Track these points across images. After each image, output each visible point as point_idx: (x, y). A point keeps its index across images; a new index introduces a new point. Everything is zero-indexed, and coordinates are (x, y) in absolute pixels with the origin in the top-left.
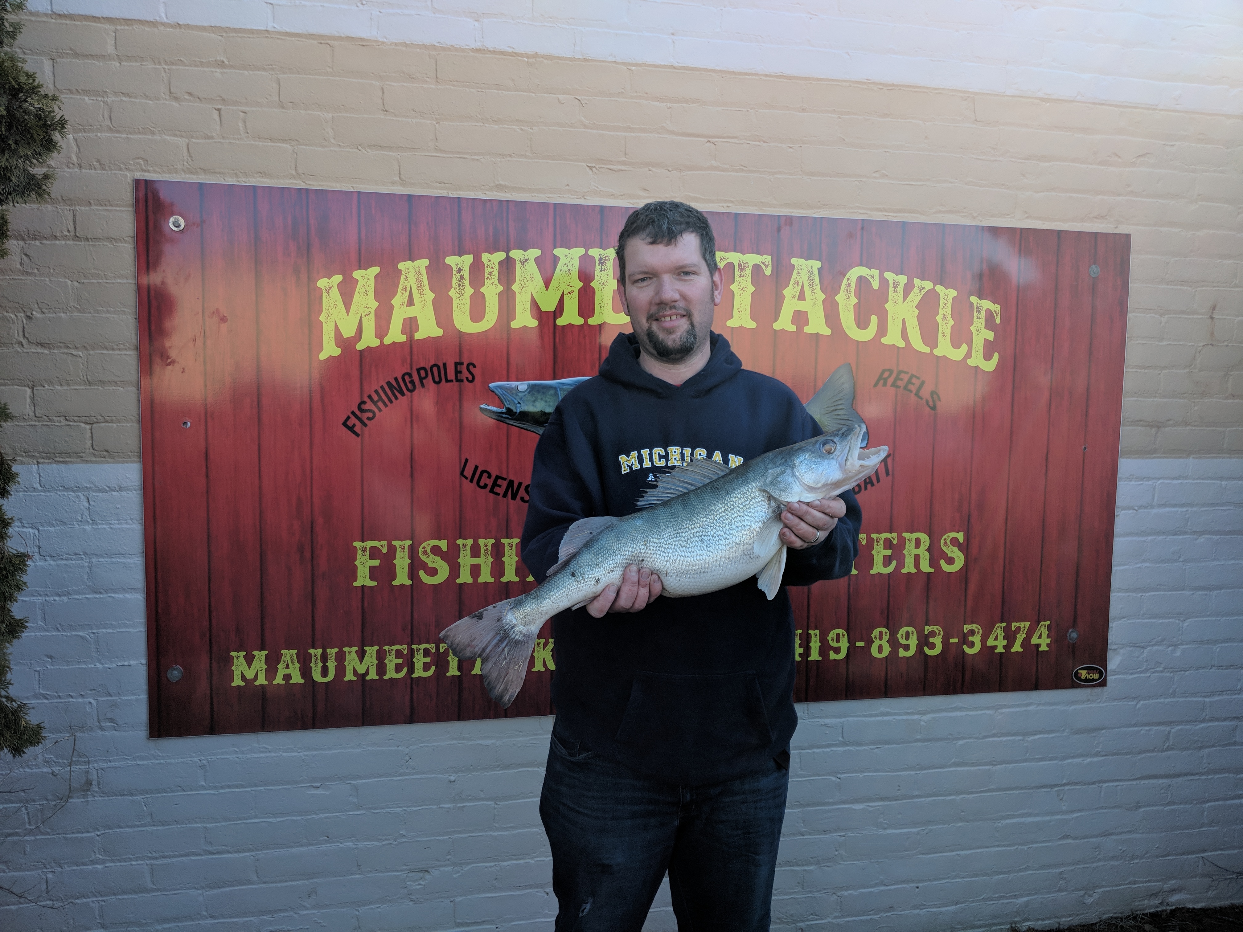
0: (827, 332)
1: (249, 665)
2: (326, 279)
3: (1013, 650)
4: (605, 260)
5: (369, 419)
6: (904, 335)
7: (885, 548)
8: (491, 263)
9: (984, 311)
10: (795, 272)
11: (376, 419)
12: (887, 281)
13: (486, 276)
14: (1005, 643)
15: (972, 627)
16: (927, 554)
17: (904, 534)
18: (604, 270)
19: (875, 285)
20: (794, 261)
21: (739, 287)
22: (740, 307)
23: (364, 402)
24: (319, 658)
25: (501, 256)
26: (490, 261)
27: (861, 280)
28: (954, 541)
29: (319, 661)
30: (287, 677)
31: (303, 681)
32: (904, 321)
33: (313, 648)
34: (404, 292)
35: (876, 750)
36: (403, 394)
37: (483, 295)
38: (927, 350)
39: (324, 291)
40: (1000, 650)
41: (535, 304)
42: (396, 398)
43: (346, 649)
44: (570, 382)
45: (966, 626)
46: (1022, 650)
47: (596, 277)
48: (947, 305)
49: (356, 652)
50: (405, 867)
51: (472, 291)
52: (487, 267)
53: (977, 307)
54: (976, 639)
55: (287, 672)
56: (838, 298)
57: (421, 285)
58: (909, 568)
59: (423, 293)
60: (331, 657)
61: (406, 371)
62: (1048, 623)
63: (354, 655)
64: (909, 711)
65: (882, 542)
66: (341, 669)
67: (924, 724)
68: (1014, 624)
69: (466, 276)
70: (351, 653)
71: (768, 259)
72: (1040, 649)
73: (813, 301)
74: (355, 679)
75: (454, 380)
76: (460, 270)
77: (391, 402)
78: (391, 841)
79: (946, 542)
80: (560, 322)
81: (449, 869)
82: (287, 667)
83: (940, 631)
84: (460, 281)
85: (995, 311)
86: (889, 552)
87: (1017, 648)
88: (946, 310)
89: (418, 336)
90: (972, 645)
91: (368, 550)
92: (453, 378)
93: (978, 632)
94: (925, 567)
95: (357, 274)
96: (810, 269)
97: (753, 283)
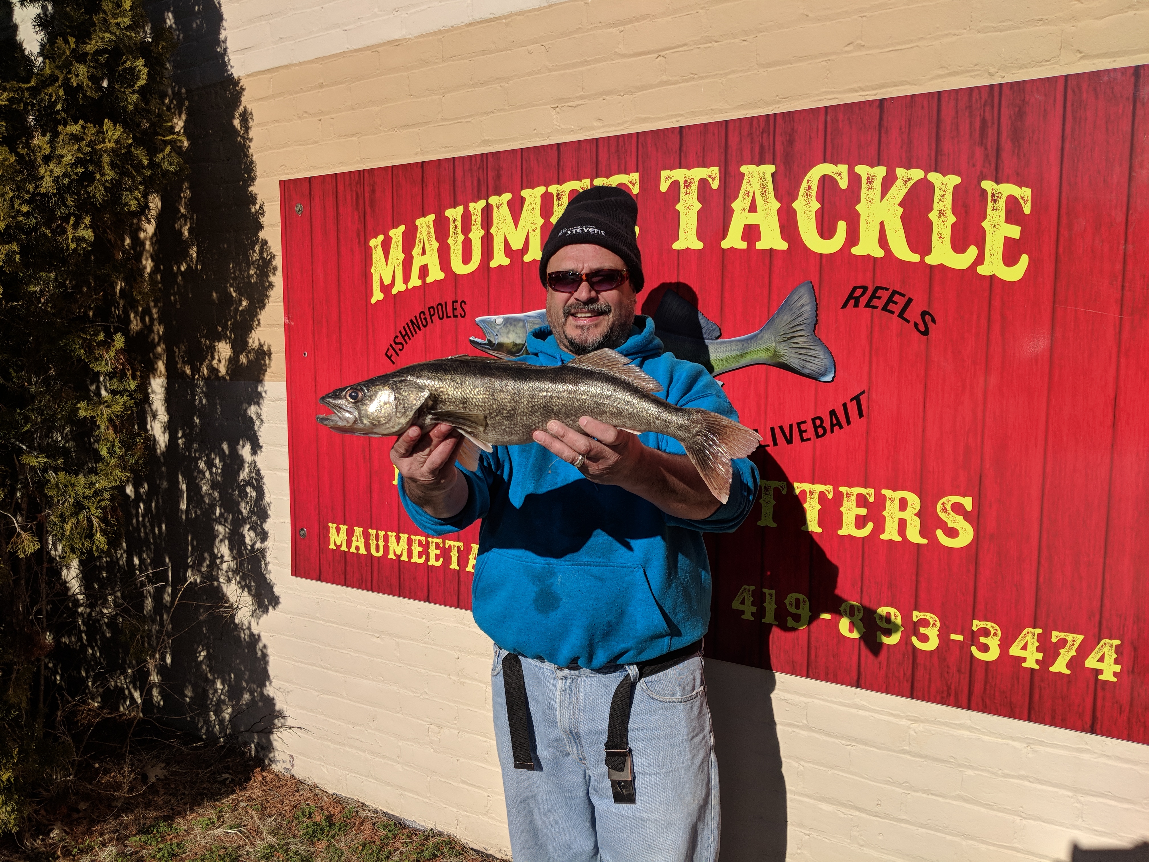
0: (784, 246)
1: (338, 534)
2: (375, 239)
3: (1053, 669)
4: (562, 193)
5: (400, 348)
6: (883, 241)
7: (858, 506)
8: (476, 210)
9: (1004, 199)
10: (745, 180)
12: (859, 177)
13: (473, 223)
15: (986, 625)
16: (917, 521)
17: (884, 492)
18: (561, 204)
19: (843, 183)
20: (744, 169)
21: (685, 206)
23: (397, 336)
25: (482, 203)
27: (825, 180)
29: (374, 539)
30: (357, 548)
31: (365, 553)
32: (882, 224)
33: (371, 529)
34: (420, 244)
35: (850, 747)
36: (419, 329)
37: (471, 241)
38: (915, 258)
39: (373, 249)
40: (1031, 664)
41: (507, 244)
42: (416, 333)
43: (389, 533)
44: (535, 315)
45: (975, 622)
46: (1069, 672)
47: (555, 212)
48: (945, 197)
49: (395, 536)
50: (428, 720)
51: (463, 237)
52: (473, 215)
53: (993, 195)
54: (993, 643)
55: (357, 544)
56: (796, 205)
57: (430, 236)
58: (891, 533)
59: (432, 243)
60: (381, 538)
61: (422, 310)
62: (1117, 642)
63: (394, 539)
64: (894, 712)
65: (853, 498)
66: (387, 549)
67: (915, 734)
68: (1055, 634)
69: (459, 225)
70: (392, 537)
71: (715, 171)
73: (766, 211)
74: (394, 558)
75: (452, 316)
76: (455, 220)
77: (413, 335)
78: (419, 695)
79: (945, 508)
80: (527, 258)
81: (456, 732)
82: (358, 540)
83: (935, 621)
84: (455, 230)
85: (1022, 197)
86: (863, 511)
87: (1060, 667)
88: (944, 203)
89: (429, 280)
90: (985, 648)
92: (451, 314)
93: (995, 635)
94: (914, 535)
95: (392, 233)
96: (762, 175)
97: (699, 200)
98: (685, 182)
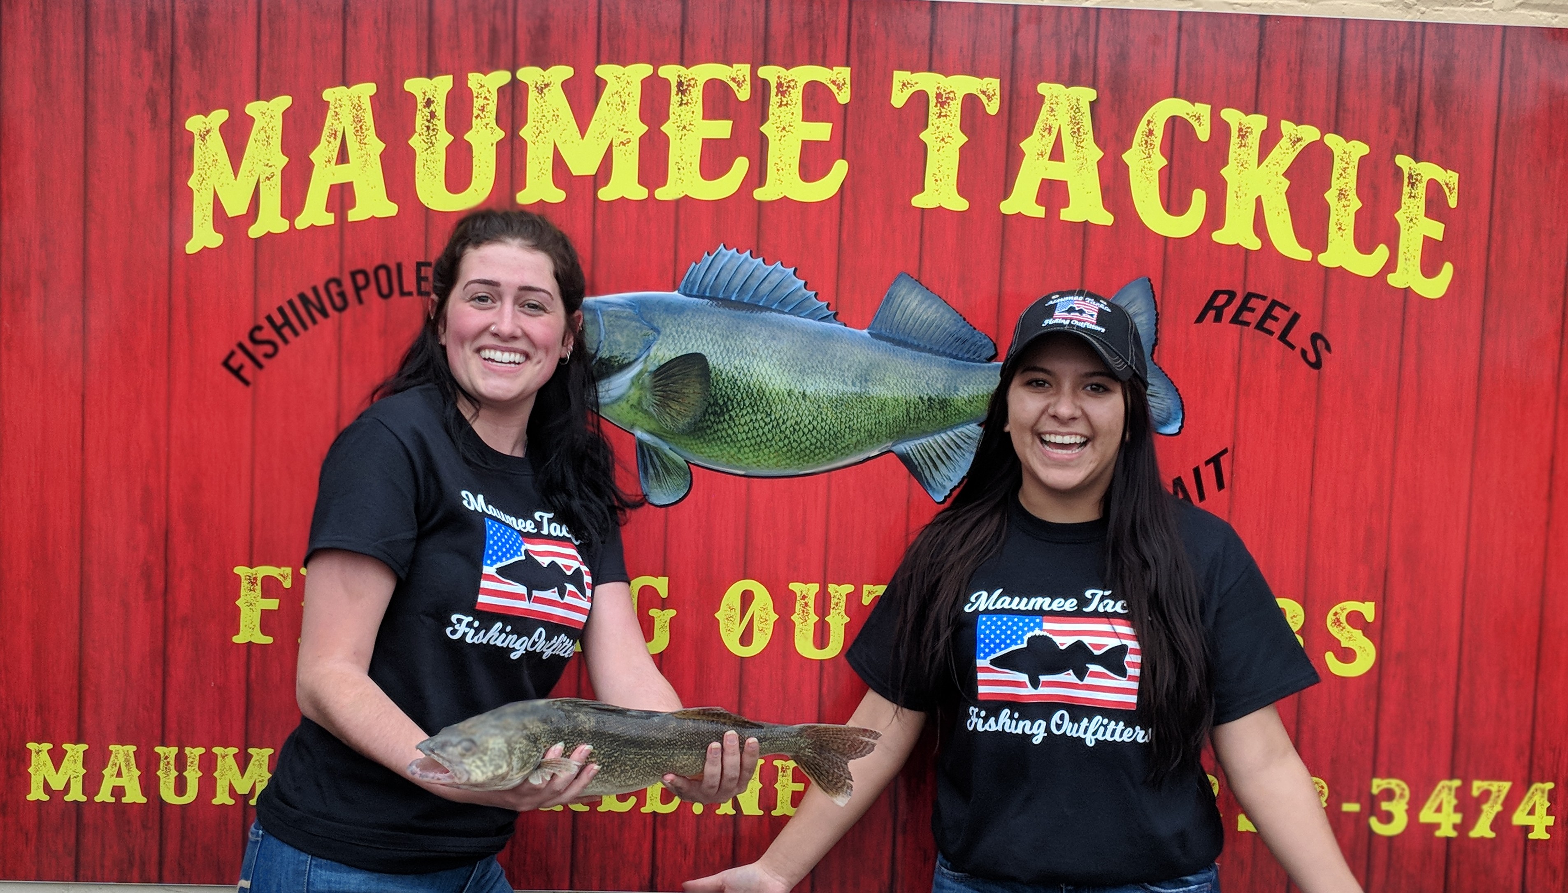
0: (1107, 219)
1: (57, 765)
2: (201, 116)
3: (1474, 834)
4: (689, 85)
5: (267, 356)
6: (1260, 226)
8: (485, 89)
9: (1424, 184)
10: (1045, 108)
11: (279, 356)
12: (1226, 126)
13: (476, 112)
14: (1457, 818)
15: (1389, 783)
18: (686, 104)
19: (1203, 133)
20: (1043, 88)
21: (937, 135)
22: (937, 172)
23: (259, 328)
24: (172, 762)
25: (502, 77)
26: (482, 86)
27: (1175, 124)
28: (1355, 619)
29: (172, 767)
30: (118, 792)
31: (143, 800)
32: (1259, 201)
33: (163, 744)
34: (332, 140)
36: (325, 314)
37: (469, 147)
38: (1305, 255)
39: (197, 137)
40: (1446, 831)
41: (558, 162)
42: (314, 322)
43: (217, 750)
44: (621, 301)
45: (1375, 781)
46: (1492, 835)
47: (671, 116)
48: (1348, 171)
49: (235, 756)
51: (450, 138)
52: (477, 97)
53: (1410, 176)
54: (1398, 808)
55: (119, 782)
56: (1127, 157)
57: (361, 127)
59: (365, 141)
60: (192, 762)
61: (331, 276)
62: (1549, 785)
63: (231, 762)
66: (208, 784)
68: (1476, 783)
69: (441, 113)
70: (226, 756)
71: (993, 84)
72: (1531, 836)
73: (1079, 162)
74: (231, 802)
75: (415, 293)
76: (429, 103)
77: (305, 327)
79: (1338, 620)
80: (606, 194)
82: (119, 774)
84: (428, 121)
85: (1447, 184)
87: (1482, 829)
88: (1347, 180)
89: (354, 215)
90: (1387, 818)
91: (259, 582)
92: (414, 289)
93: (1402, 796)
95: (253, 109)
96: (1074, 103)
97: (963, 129)
98: (939, 96)
